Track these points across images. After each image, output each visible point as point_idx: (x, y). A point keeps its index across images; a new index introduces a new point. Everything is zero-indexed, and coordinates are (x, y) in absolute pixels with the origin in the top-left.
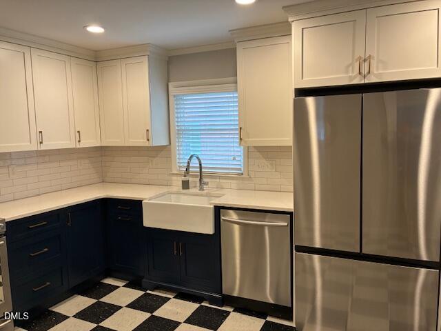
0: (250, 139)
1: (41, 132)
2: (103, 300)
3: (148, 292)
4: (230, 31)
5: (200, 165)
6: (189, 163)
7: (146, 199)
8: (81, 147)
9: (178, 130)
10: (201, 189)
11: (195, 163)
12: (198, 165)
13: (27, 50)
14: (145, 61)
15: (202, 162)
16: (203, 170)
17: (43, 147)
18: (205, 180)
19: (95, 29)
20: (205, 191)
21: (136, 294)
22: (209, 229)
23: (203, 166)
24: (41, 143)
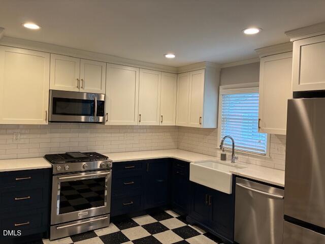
0: (267, 128)
1: (140, 115)
2: (160, 222)
3: (189, 225)
4: (255, 50)
5: (233, 144)
6: (223, 141)
7: (192, 162)
8: (163, 125)
9: (223, 118)
10: (233, 162)
11: (228, 142)
12: (232, 144)
13: (137, 70)
14: (203, 72)
15: (235, 141)
16: (235, 148)
17: (141, 124)
18: (236, 155)
19: (170, 56)
20: (236, 164)
21: (181, 224)
22: (227, 190)
23: (235, 144)
24: (140, 121)
